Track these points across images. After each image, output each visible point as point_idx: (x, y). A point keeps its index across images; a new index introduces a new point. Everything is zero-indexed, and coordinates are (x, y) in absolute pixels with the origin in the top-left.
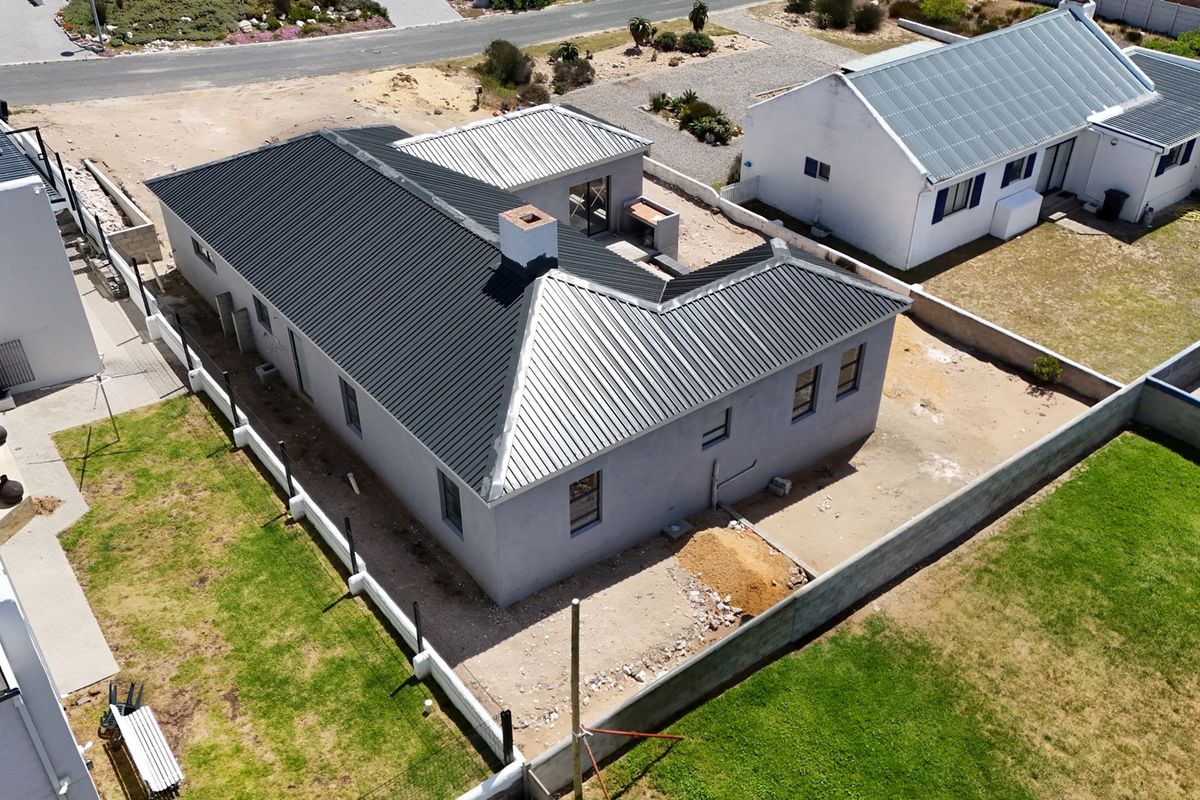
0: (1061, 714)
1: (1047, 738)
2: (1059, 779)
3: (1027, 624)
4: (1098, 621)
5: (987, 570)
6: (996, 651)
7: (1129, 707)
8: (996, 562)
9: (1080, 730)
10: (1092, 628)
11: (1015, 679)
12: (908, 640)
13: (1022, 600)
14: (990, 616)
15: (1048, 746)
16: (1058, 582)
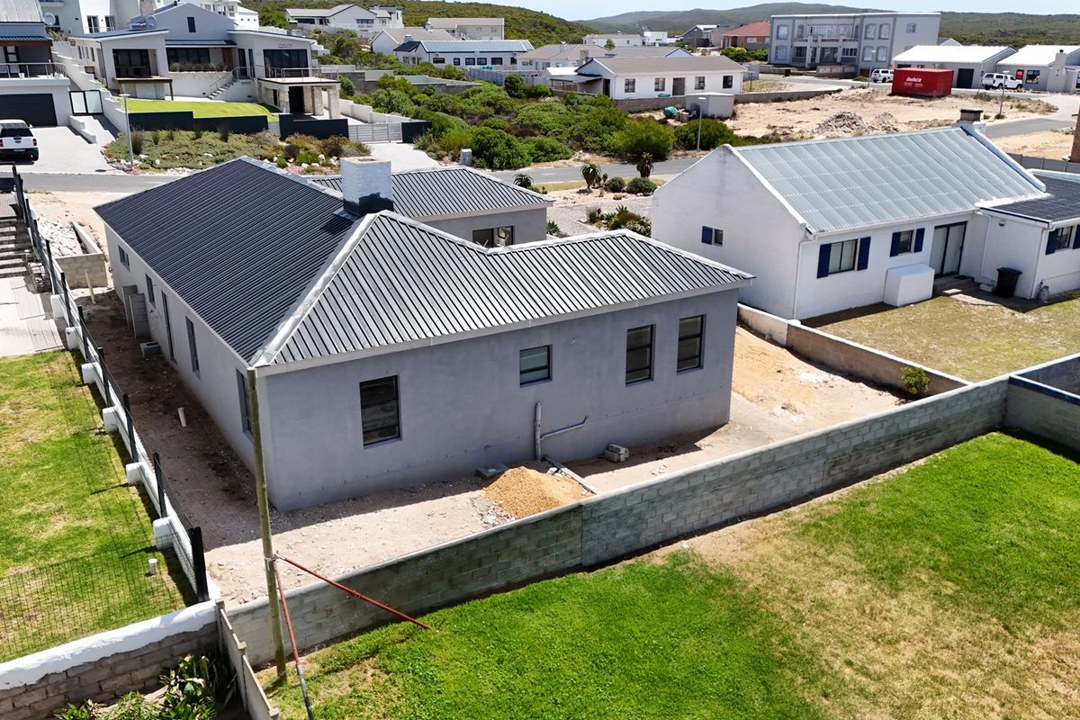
0: (872, 645)
1: (850, 664)
2: (855, 700)
3: (850, 569)
4: (932, 572)
5: (816, 525)
6: (808, 588)
7: (954, 645)
8: (829, 520)
9: (889, 661)
10: (924, 577)
11: (825, 612)
12: (712, 572)
13: (850, 551)
14: (809, 561)
15: (848, 670)
16: (894, 539)
